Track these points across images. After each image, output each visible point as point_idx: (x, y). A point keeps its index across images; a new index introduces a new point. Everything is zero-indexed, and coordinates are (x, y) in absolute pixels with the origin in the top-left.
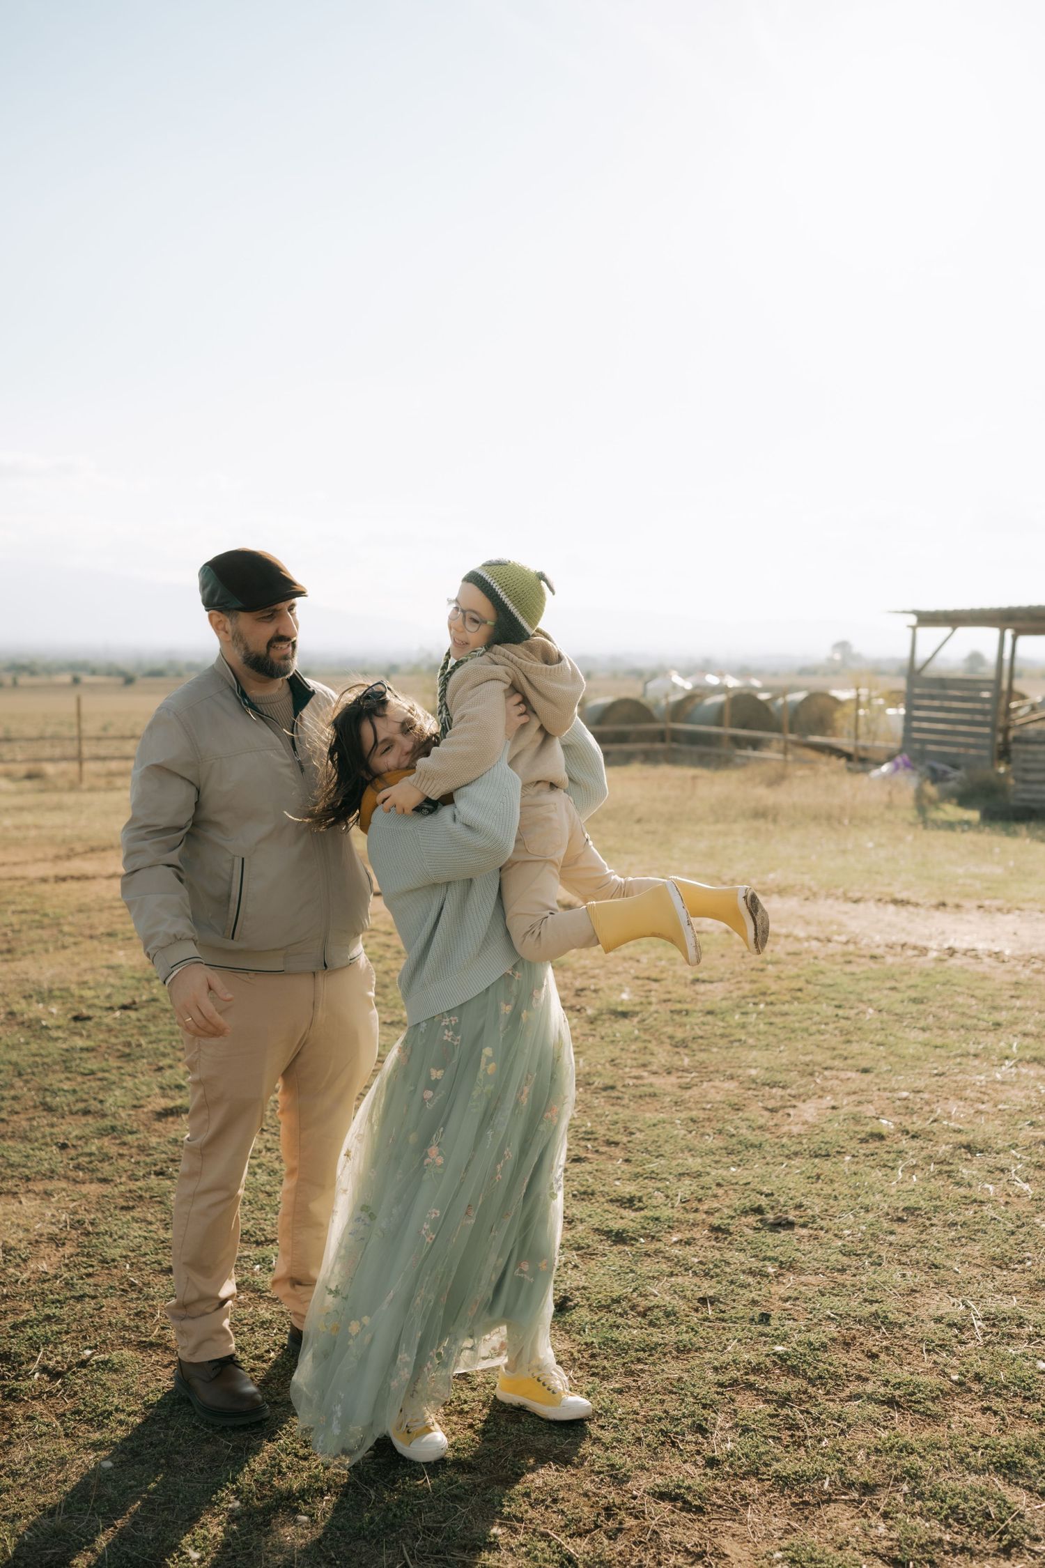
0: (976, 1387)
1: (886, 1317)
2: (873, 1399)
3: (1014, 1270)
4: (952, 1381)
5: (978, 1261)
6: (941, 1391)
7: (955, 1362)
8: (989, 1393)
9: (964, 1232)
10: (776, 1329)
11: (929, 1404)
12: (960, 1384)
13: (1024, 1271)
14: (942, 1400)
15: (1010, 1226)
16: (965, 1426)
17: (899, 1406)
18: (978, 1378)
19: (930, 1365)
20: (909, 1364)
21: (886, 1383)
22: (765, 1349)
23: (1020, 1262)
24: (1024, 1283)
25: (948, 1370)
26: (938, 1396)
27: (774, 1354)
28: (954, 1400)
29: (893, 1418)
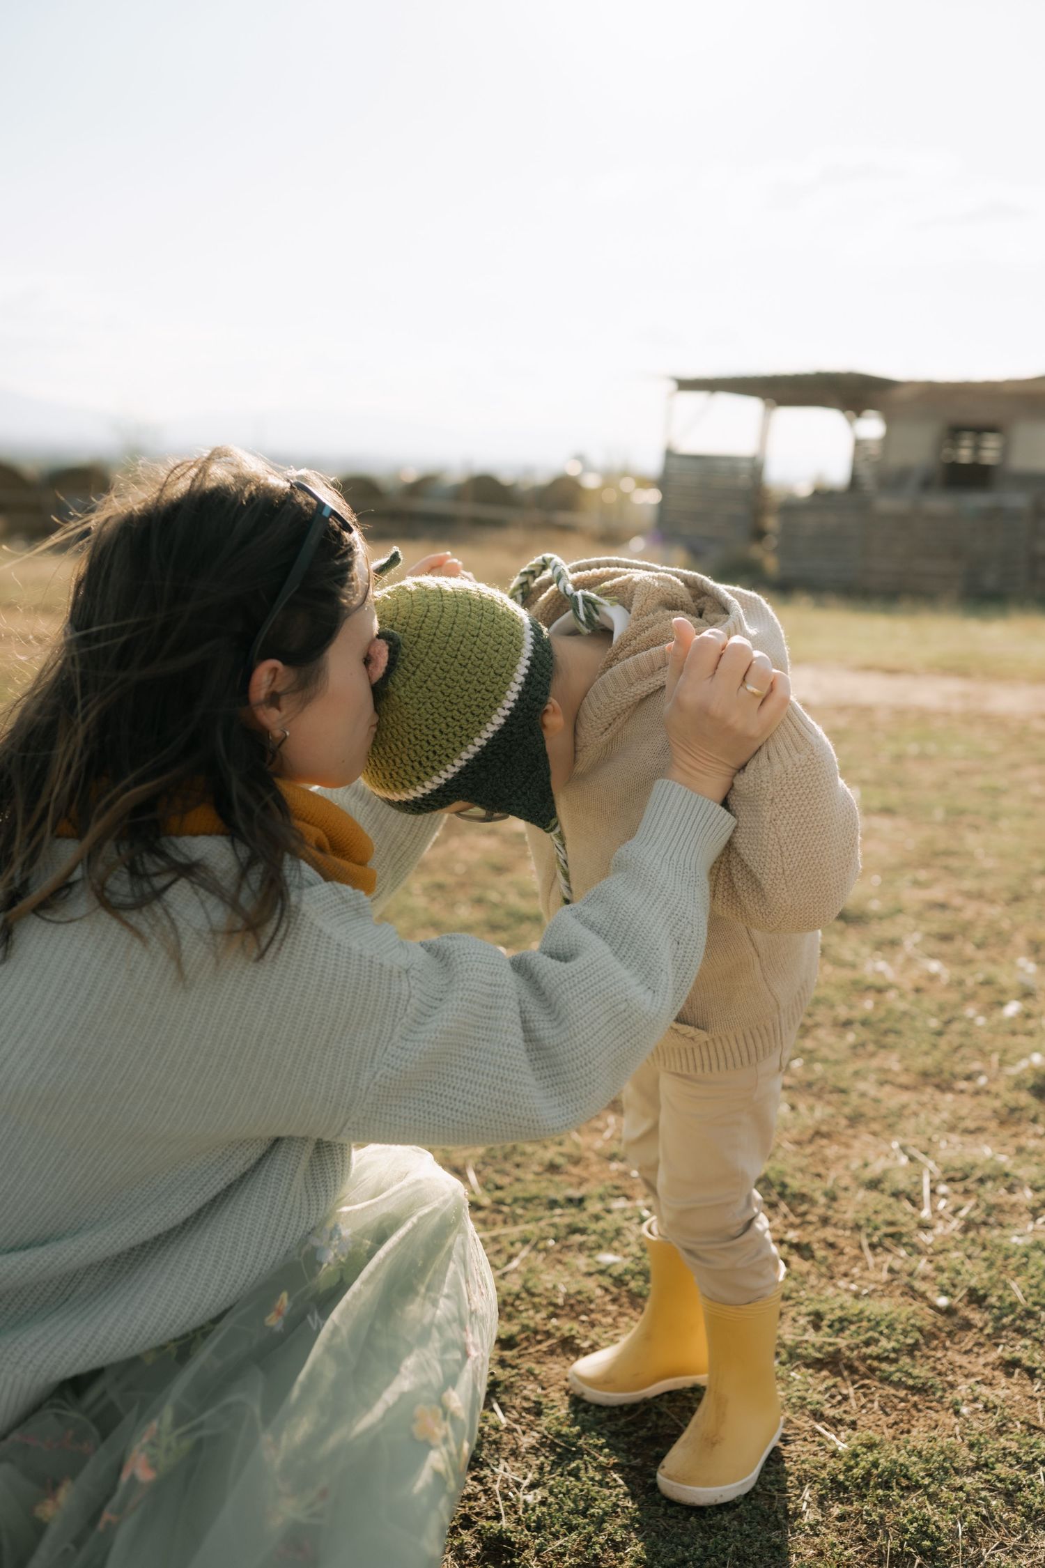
0: (976, 1317)
1: (784, 1186)
2: (799, 1357)
3: (962, 1092)
4: (934, 1307)
5: (904, 1079)
6: (920, 1330)
7: (923, 1265)
8: (1004, 1327)
9: (866, 1034)
10: (597, 1218)
11: (905, 1360)
12: (949, 1312)
13: (977, 1093)
14: (925, 1350)
15: (934, 1023)
16: (986, 1409)
17: (852, 1370)
18: (976, 1298)
19: (885, 1276)
20: (846, 1275)
21: (817, 1320)
22: (582, 1262)
23: (969, 1078)
24: (988, 1113)
25: (920, 1285)
26: (915, 1346)
27: (602, 1272)
28: (946, 1349)
29: (846, 1398)
